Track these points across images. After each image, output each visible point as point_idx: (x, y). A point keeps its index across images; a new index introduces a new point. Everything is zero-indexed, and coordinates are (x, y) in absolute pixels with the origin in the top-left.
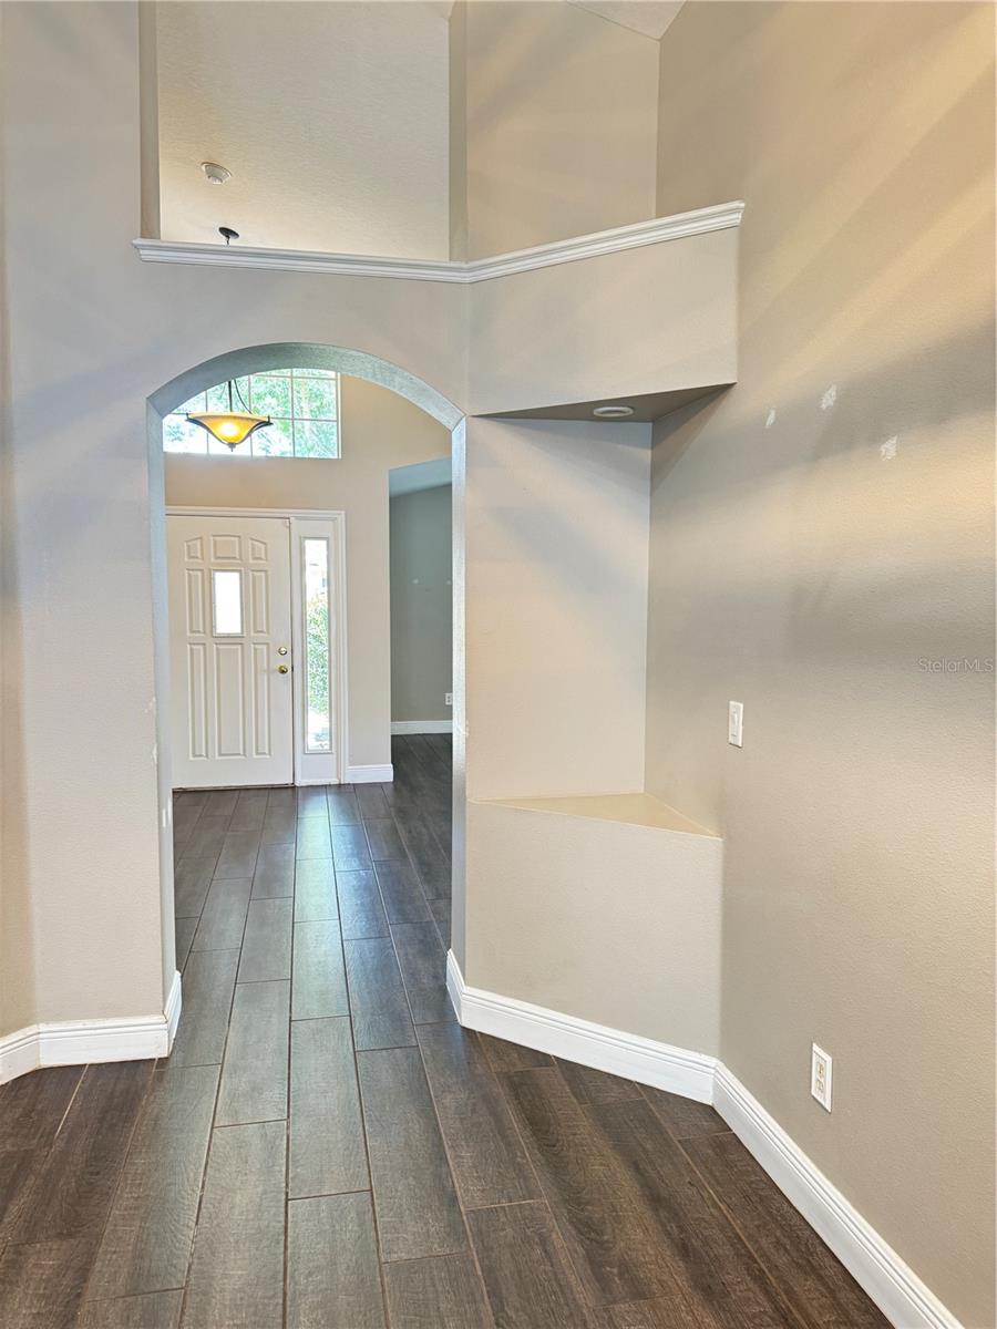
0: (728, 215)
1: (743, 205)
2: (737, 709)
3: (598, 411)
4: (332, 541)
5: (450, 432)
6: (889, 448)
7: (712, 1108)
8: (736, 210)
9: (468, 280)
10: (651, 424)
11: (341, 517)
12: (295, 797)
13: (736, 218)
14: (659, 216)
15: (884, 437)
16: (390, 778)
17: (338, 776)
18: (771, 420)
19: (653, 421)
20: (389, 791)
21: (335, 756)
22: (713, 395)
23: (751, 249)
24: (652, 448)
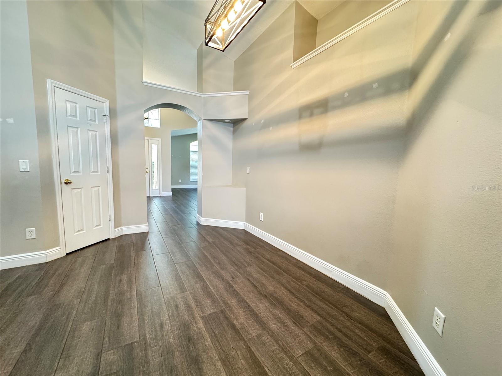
0: (247, 93)
1: (249, 91)
2: (249, 168)
3: (225, 121)
4: (158, 145)
5: (197, 122)
6: (271, 128)
7: (244, 230)
8: (248, 92)
9: (203, 96)
10: (232, 124)
11: (160, 139)
12: (150, 199)
13: (248, 93)
14: (234, 91)
15: (270, 127)
16: (172, 195)
17: (160, 195)
18: (254, 124)
19: (233, 123)
20: (172, 197)
21: (159, 190)
22: (244, 120)
23: (251, 98)
24: (233, 128)
